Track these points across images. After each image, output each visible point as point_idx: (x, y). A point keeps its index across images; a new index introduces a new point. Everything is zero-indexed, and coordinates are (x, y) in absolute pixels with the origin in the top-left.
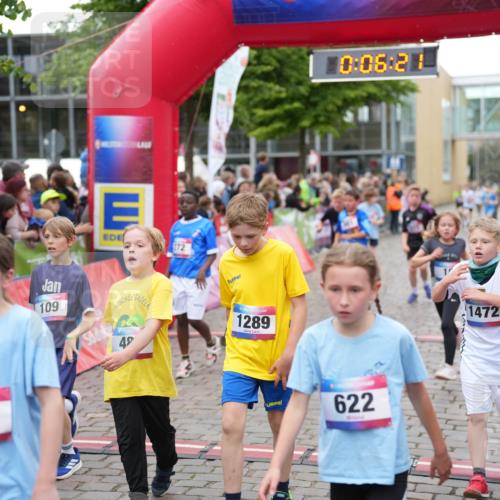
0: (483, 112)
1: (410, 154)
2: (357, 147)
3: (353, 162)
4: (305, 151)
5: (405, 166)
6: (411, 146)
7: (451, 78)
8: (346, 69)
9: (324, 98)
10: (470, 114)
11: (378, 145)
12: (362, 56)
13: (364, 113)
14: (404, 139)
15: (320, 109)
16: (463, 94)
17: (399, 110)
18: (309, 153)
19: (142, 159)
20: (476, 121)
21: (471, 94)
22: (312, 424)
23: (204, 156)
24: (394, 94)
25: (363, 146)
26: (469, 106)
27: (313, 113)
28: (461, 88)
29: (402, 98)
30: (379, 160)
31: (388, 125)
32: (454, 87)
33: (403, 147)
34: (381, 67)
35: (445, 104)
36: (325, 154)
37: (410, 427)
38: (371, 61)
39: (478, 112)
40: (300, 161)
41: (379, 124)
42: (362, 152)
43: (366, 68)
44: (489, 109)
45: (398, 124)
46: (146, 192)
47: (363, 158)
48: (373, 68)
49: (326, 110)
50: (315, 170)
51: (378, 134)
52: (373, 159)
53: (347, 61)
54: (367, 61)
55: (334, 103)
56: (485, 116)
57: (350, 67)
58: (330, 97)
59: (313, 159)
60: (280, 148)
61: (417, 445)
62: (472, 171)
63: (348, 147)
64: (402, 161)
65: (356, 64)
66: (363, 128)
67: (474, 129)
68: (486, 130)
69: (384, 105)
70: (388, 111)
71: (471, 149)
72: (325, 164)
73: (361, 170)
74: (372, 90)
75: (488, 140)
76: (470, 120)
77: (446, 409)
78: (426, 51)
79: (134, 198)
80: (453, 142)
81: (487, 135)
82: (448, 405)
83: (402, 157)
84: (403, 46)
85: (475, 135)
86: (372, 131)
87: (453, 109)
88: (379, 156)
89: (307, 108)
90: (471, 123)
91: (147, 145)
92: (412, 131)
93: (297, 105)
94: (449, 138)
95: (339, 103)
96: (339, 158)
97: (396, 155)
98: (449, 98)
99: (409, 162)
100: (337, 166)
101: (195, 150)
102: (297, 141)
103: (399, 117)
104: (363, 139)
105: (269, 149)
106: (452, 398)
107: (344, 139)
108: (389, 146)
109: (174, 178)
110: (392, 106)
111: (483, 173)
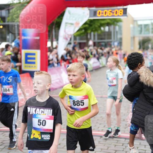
1: (120, 41)
2: (104, 39)
3: (103, 44)
4: (88, 40)
6: (121, 39)
7: (133, 18)
8: (99, 14)
9: (94, 23)
10: (139, 29)
11: (111, 38)
12: (104, 10)
13: (107, 29)
14: (119, 36)
15: (93, 26)
16: (137, 23)
17: (117, 28)
19: (37, 42)
20: (141, 31)
21: (140, 23)
24: (115, 23)
25: (106, 38)
26: (139, 27)
27: (91, 28)
28: (136, 21)
29: (118, 24)
31: (114, 32)
32: (134, 21)
33: (118, 39)
34: (110, 14)
35: (131, 26)
36: (95, 41)
39: (141, 28)
41: (111, 32)
42: (106, 41)
43: (105, 14)
45: (117, 32)
47: (106, 43)
48: (108, 14)
50: (91, 46)
52: (109, 43)
53: (99, 12)
54: (106, 12)
55: (97, 25)
58: (96, 23)
60: (81, 39)
62: (140, 46)
63: (102, 39)
64: (118, 43)
65: (102, 13)
66: (106, 34)
68: (144, 34)
69: (113, 26)
70: (114, 28)
71: (139, 40)
72: (95, 44)
73: (106, 46)
74: (109, 21)
75: (144, 37)
78: (124, 9)
79: (34, 54)
80: (134, 38)
84: (119, 7)
85: (141, 35)
86: (109, 34)
87: (134, 27)
88: (111, 42)
89: (89, 27)
90: (139, 32)
91: (38, 38)
92: (121, 34)
94: (132, 36)
95: (99, 24)
96: (99, 43)
97: (117, 41)
99: (120, 44)
100: (98, 45)
101: (54, 40)
104: (106, 36)
105: (77, 39)
107: (101, 37)
108: (114, 39)
109: (46, 48)
110: (115, 26)
111: (143, 47)
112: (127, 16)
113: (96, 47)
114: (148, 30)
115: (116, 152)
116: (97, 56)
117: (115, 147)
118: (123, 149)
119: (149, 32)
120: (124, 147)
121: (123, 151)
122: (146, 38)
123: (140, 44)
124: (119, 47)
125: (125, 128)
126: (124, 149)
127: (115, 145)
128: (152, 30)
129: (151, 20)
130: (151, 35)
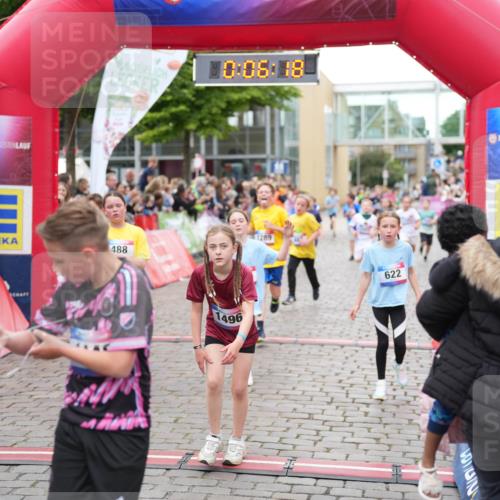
0: (363, 119)
1: (293, 159)
2: (241, 152)
3: (238, 166)
4: (189, 155)
5: (288, 171)
6: (294, 151)
7: (333, 85)
8: (229, 74)
9: (208, 101)
10: (352, 121)
11: (263, 151)
12: (245, 61)
13: (249, 118)
14: (288, 144)
15: (205, 111)
16: (345, 101)
17: (283, 113)
18: (194, 157)
19: (21, 159)
20: (357, 127)
21: (352, 101)
22: (192, 428)
23: (87, 158)
24: (278, 99)
25: (248, 149)
26: (350, 113)
27: (198, 116)
28: (342, 94)
29: (286, 103)
30: (263, 165)
31: (273, 130)
32: (336, 94)
33: (286, 152)
34: (263, 73)
35: (327, 110)
36: (209, 157)
37: (288, 429)
38: (253, 66)
39: (358, 119)
40: (184, 164)
41: (264, 129)
42: (247, 156)
43: (248, 73)
44: (369, 117)
45: (281, 129)
46: (25, 194)
47: (248, 162)
48: (256, 73)
49: (210, 113)
51: (262, 138)
52: (257, 164)
53: (229, 67)
54: (249, 66)
55: (218, 107)
56: (366, 123)
57: (233, 73)
58: (213, 100)
59: (198, 163)
60: (165, 151)
61: (295, 447)
62: (354, 176)
63: (233, 152)
64: (285, 165)
65: (239, 69)
66: (248, 133)
67: (355, 135)
68: (366, 137)
69: (268, 108)
70: (272, 116)
71: (352, 156)
72: (210, 167)
73: (246, 174)
74: (256, 94)
75: (368, 146)
76: (352, 126)
77: (323, 410)
78: (307, 58)
79: (13, 200)
80: (335, 147)
81: (367, 142)
82: (326, 407)
83: (286, 161)
85: (356, 141)
86: (256, 136)
87: (335, 115)
89: (192, 112)
90: (352, 130)
91: (26, 146)
92: (295, 137)
93: (182, 108)
94: (331, 145)
95: (223, 105)
96: (224, 162)
97: (280, 160)
98: (331, 105)
99: (293, 166)
100: (223, 170)
101: (78, 152)
102: (182, 145)
103: (283, 123)
104: (248, 144)
105: (154, 152)
106: (329, 400)
107: (229, 143)
108: (273, 152)
109: (54, 179)
110: (276, 110)
111: (364, 178)
112: (318, 82)
114: (378, 125)
119: (383, 131)
122: (372, 149)
123: (353, 168)
124: (289, 178)
125: (315, 443)
128: (393, 125)
129: (389, 93)
130: (388, 141)
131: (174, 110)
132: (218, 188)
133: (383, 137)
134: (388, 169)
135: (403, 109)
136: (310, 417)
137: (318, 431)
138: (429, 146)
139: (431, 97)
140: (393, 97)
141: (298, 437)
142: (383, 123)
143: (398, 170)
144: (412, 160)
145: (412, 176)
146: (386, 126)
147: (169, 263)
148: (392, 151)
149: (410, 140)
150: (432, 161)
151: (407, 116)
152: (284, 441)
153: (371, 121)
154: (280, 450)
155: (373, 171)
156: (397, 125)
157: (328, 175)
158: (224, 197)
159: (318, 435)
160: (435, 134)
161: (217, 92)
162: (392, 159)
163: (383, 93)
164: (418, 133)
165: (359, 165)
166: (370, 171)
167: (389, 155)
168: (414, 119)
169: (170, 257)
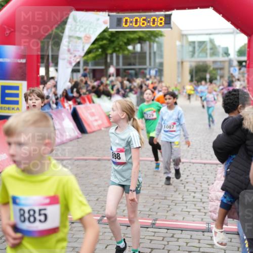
0: (197, 48)
1: (160, 68)
2: (134, 64)
3: (133, 72)
4: (107, 66)
5: (158, 74)
6: (161, 64)
7: (181, 31)
8: (126, 24)
9: (118, 38)
10: (191, 49)
11: (145, 64)
12: (134, 17)
13: (138, 47)
14: (158, 60)
15: (116, 43)
16: (187, 39)
17: (155, 45)
18: (109, 67)
19: (21, 68)
20: (194, 52)
21: (191, 39)
23: (56, 68)
24: (152, 38)
25: (137, 64)
26: (190, 45)
27: (113, 46)
28: (186, 35)
29: (157, 39)
30: (145, 71)
31: (150, 53)
32: (183, 35)
33: (157, 65)
34: (143, 24)
35: (178, 43)
36: (118, 67)
37: (154, 204)
38: (139, 20)
39: (194, 48)
40: (105, 71)
41: (145, 53)
42: (137, 67)
43: (136, 24)
44: (200, 47)
45: (155, 53)
47: (137, 70)
48: (140, 24)
49: (119, 44)
50: (113, 76)
51: (145, 58)
52: (142, 71)
53: (126, 20)
54: (136, 20)
55: (123, 41)
56: (198, 50)
57: (128, 24)
58: (120, 38)
59: (112, 70)
60: (96, 64)
61: (157, 213)
62: (192, 77)
63: (130, 64)
64: (156, 71)
65: (131, 22)
66: (137, 55)
67: (193, 56)
68: (198, 57)
69: (148, 43)
70: (150, 47)
71: (191, 66)
72: (118, 73)
73: (136, 76)
74: (141, 35)
75: (199, 62)
76: (191, 52)
77: (172, 195)
78: (166, 16)
79: (17, 88)
80: (182, 63)
81: (199, 59)
82: (173, 193)
83: (157, 69)
84: (157, 13)
85: (193, 59)
86: (142, 56)
87: (182, 46)
88: (145, 69)
89: (109, 44)
90: (191, 53)
91: (24, 61)
92: (162, 57)
93: (105, 42)
94: (180, 61)
95: (125, 40)
96: (125, 70)
97: (154, 68)
98: (180, 41)
99: (160, 72)
100: (125, 74)
101: (51, 64)
102: (103, 61)
103: (155, 50)
104: (137, 60)
105: (90, 64)
106: (175, 190)
107: (128, 60)
108: (150, 64)
109: (38, 78)
110: (152, 43)
111: (197, 78)
112: (171, 28)
113: (120, 78)
114: (204, 51)
115: (152, 251)
116: (122, 92)
117: (150, 242)
118: (163, 246)
119: (207, 54)
120: (166, 243)
121: (163, 249)
122: (201, 64)
123: (191, 73)
124: (158, 78)
125: (167, 212)
126: (165, 245)
127: (151, 240)
128: (212, 51)
129: (210, 34)
130: (209, 59)
131: (101, 43)
132: (122, 83)
133: (206, 57)
134: (210, 73)
135: (217, 43)
136: (165, 198)
137: (169, 206)
138: (230, 62)
139: (232, 36)
140: (212, 37)
141: (159, 208)
142: (207, 49)
143: (214, 74)
144: (222, 69)
145: (222, 77)
146: (209, 52)
147: (96, 120)
148: (211, 64)
149: (221, 58)
150: (232, 69)
151: (219, 46)
152: (151, 210)
153: (201, 49)
154: (149, 215)
155: (201, 74)
156: (214, 51)
157: (178, 76)
158: (125, 87)
159: (169, 207)
160: (233, 56)
161: (122, 34)
162: (211, 68)
163: (207, 34)
164: (224, 55)
165: (194, 71)
166: (199, 74)
167: (210, 66)
168: (223, 48)
169: (97, 118)
